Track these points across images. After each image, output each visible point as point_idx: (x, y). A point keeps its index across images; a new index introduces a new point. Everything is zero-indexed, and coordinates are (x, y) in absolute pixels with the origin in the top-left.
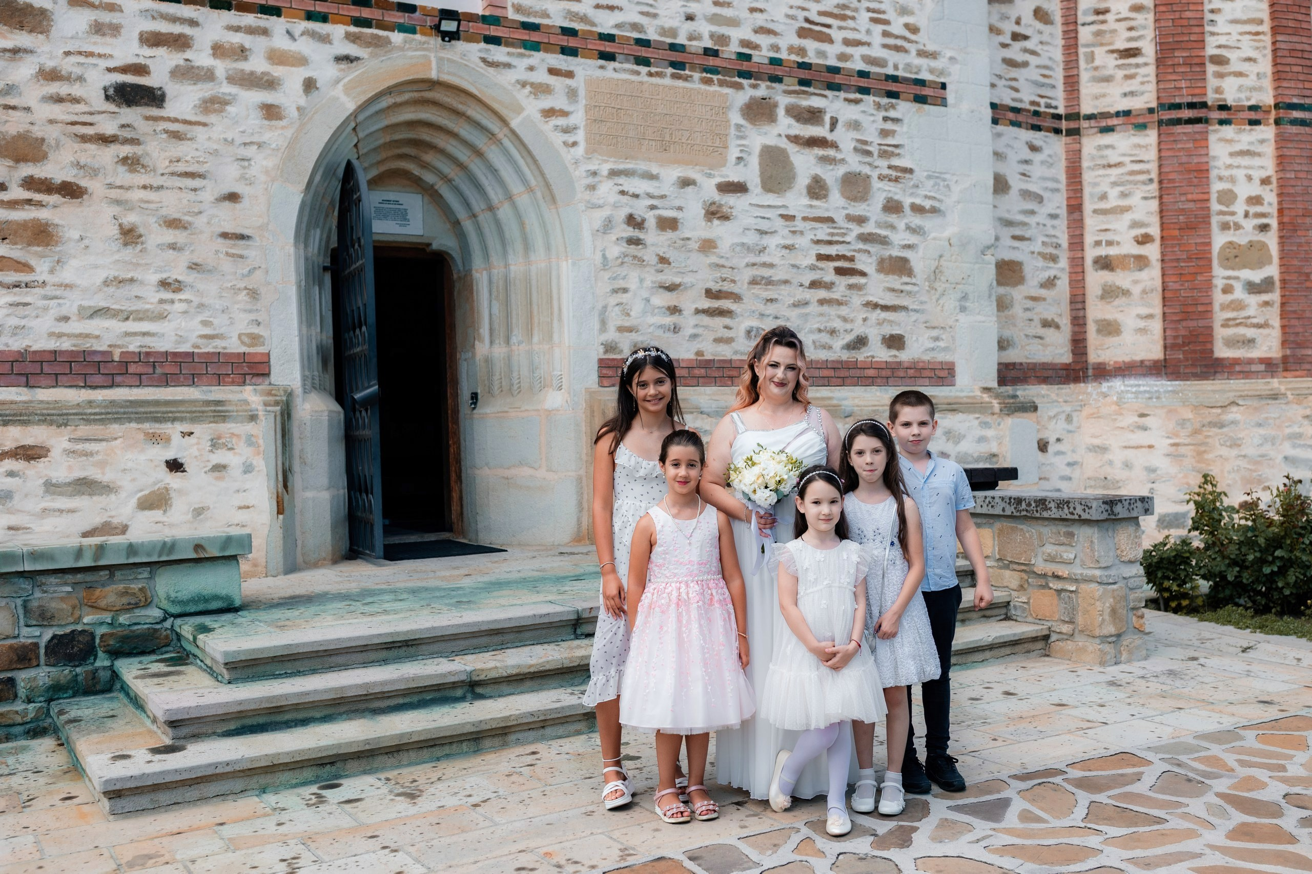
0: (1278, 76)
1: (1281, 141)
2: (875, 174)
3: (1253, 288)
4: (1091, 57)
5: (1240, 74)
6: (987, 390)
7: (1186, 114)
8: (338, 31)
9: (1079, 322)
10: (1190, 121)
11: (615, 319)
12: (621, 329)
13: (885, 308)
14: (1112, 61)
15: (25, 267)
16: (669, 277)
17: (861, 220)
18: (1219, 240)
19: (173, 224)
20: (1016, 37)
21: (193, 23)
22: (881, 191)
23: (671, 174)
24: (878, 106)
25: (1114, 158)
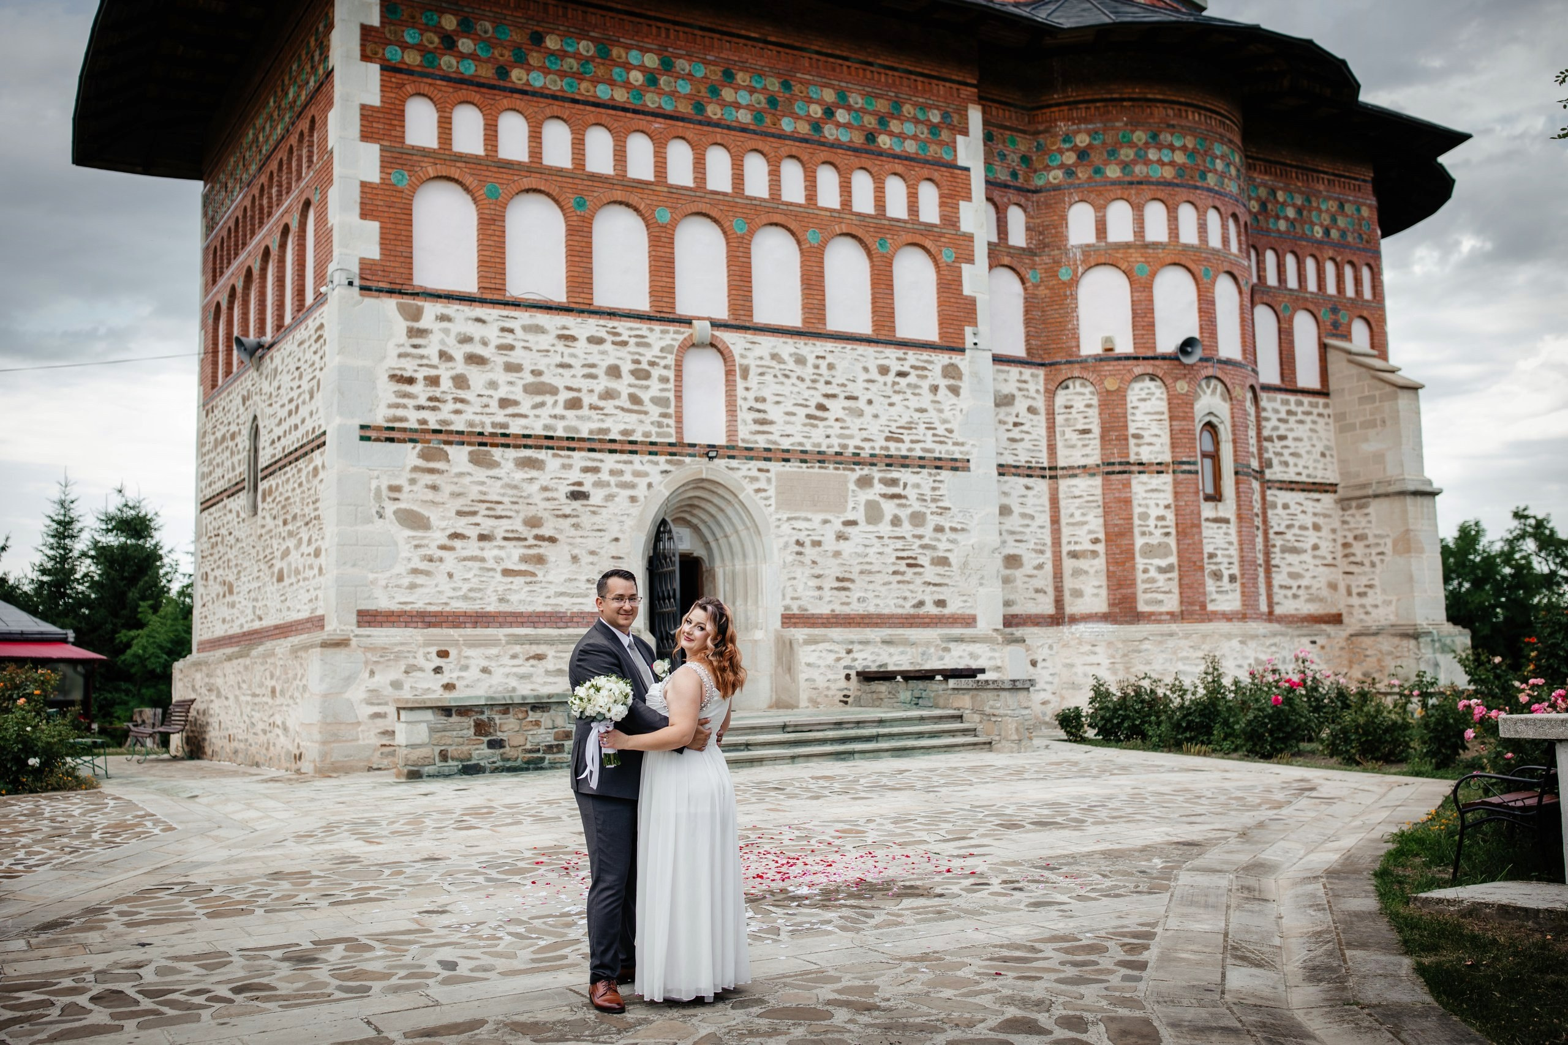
0: (1174, 446)
1: (1176, 483)
2: (928, 512)
3: (1161, 570)
4: (1063, 433)
5: (1150, 444)
6: (996, 630)
7: (1118, 468)
8: (662, 459)
9: (1059, 590)
10: (1120, 473)
11: (790, 593)
12: (793, 599)
13: (935, 585)
14: (1075, 436)
15: (534, 574)
16: (817, 571)
17: (920, 537)
18: (1139, 542)
19: (593, 553)
20: (1015, 424)
21: (602, 461)
22: (932, 521)
23: (818, 518)
24: (930, 474)
25: (1077, 493)
